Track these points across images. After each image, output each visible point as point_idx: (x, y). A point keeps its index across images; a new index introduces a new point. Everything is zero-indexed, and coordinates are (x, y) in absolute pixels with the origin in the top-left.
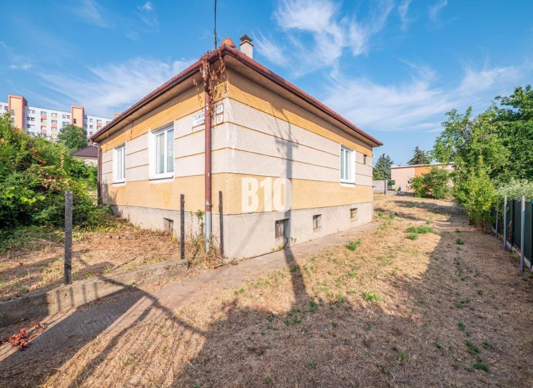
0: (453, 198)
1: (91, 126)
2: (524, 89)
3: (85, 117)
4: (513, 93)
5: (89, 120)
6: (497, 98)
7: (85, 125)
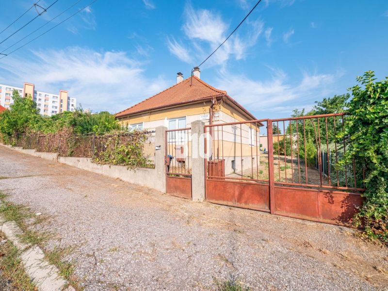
0: (296, 155)
1: (40, 99)
2: (327, 99)
3: (35, 92)
4: (322, 101)
5: (38, 94)
6: (316, 102)
7: (35, 98)
